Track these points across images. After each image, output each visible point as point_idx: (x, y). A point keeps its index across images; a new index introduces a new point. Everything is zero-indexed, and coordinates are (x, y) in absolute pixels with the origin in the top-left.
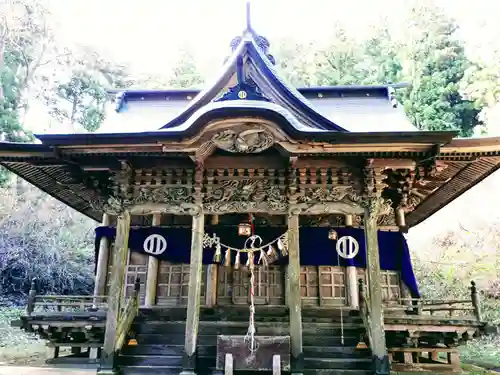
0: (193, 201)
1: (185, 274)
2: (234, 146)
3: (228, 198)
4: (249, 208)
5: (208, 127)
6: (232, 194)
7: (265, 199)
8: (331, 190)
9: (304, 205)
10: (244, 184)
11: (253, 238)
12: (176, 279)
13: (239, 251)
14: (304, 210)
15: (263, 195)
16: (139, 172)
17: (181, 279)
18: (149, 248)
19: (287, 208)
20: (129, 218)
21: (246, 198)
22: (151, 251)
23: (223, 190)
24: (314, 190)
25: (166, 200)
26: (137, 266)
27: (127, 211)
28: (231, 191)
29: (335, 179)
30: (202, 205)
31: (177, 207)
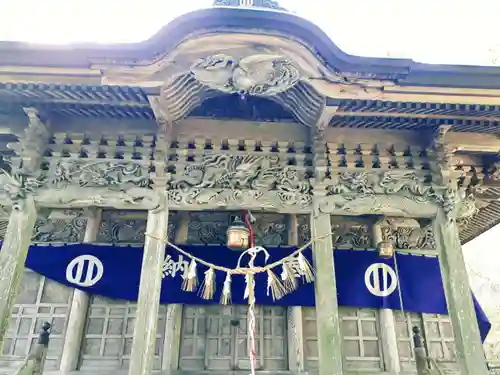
0: (150, 184)
1: (129, 319)
2: (231, 82)
3: (212, 183)
4: (248, 200)
5: (185, 45)
6: (219, 177)
7: (274, 186)
8: (381, 176)
9: (339, 199)
10: (239, 161)
11: (253, 251)
12: (115, 328)
13: (229, 272)
14: (338, 206)
15: (271, 181)
16: (60, 137)
17: (124, 327)
18: (74, 276)
19: (311, 203)
20: (33, 210)
21: (243, 183)
22: (77, 281)
23: (203, 169)
24: (354, 176)
25: (102, 181)
26: (53, 306)
27: (30, 199)
28: (216, 172)
29: (385, 160)
30: (165, 192)
31: (121, 195)
